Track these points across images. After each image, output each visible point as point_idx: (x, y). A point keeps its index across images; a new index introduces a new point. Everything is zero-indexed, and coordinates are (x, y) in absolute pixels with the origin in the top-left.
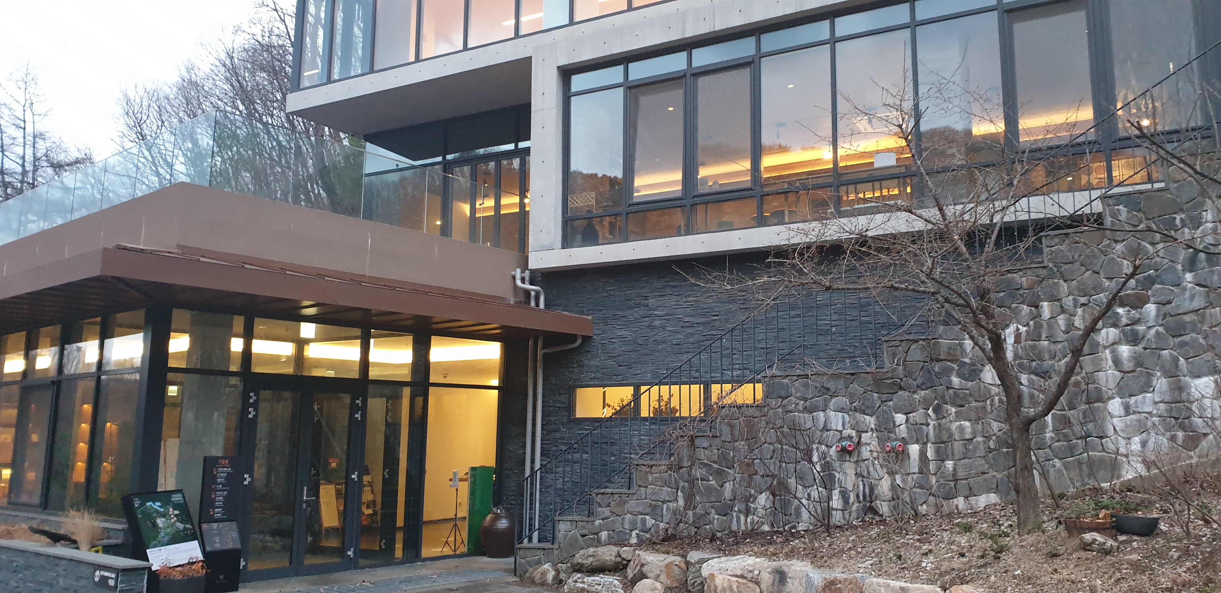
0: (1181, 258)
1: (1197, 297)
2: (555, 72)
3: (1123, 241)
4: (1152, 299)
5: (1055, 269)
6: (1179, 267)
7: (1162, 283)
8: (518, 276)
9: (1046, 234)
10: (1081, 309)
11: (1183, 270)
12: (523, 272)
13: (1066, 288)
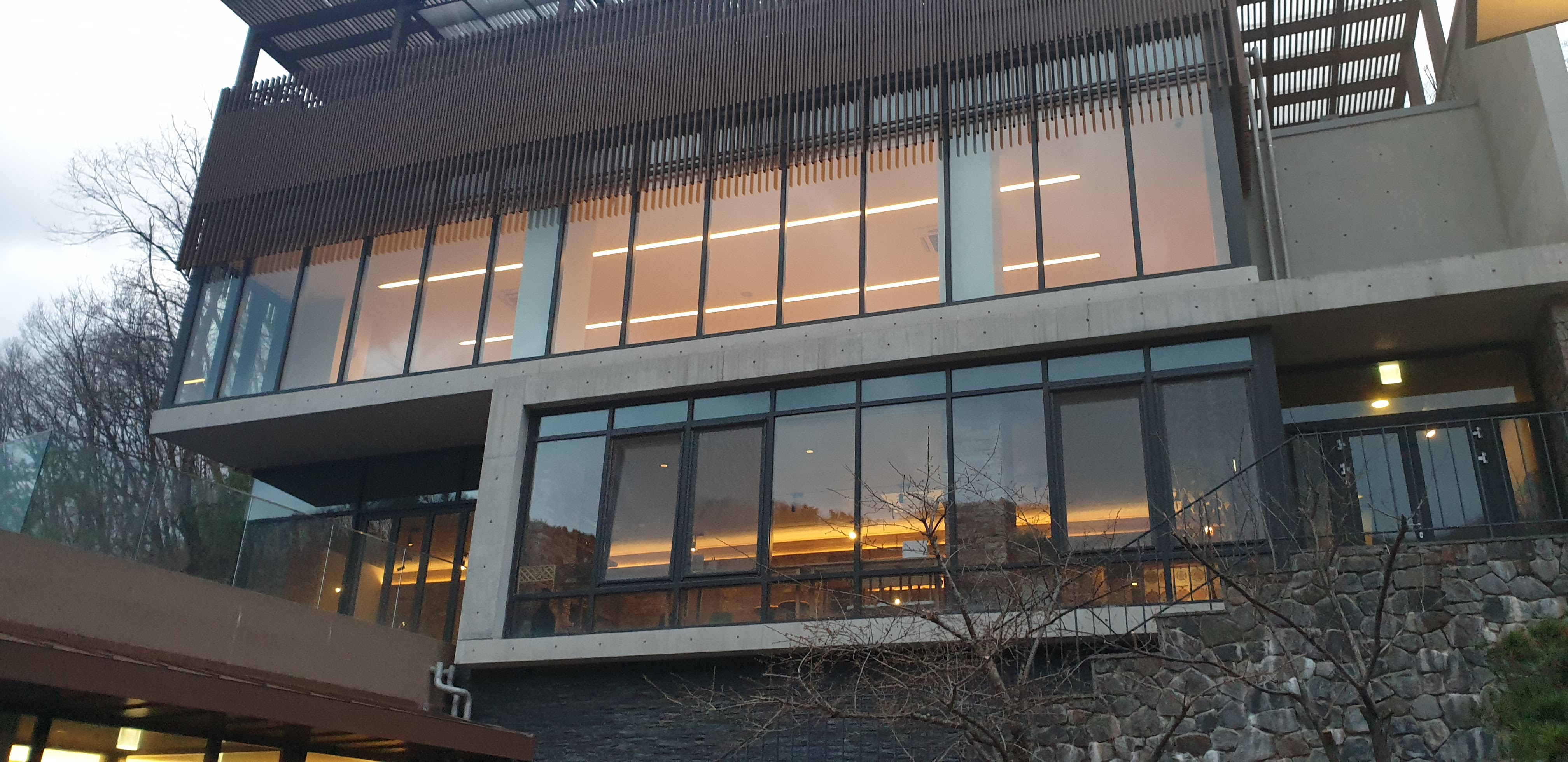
0: (1244, 696)
1: (1262, 745)
2: (520, 412)
3: (1180, 671)
4: (1214, 745)
5: (1106, 701)
6: (1242, 707)
7: (1223, 725)
8: (439, 673)
9: (1095, 657)
10: (1137, 753)
11: (1246, 711)
12: (446, 667)
13: (1118, 726)
